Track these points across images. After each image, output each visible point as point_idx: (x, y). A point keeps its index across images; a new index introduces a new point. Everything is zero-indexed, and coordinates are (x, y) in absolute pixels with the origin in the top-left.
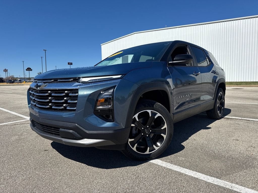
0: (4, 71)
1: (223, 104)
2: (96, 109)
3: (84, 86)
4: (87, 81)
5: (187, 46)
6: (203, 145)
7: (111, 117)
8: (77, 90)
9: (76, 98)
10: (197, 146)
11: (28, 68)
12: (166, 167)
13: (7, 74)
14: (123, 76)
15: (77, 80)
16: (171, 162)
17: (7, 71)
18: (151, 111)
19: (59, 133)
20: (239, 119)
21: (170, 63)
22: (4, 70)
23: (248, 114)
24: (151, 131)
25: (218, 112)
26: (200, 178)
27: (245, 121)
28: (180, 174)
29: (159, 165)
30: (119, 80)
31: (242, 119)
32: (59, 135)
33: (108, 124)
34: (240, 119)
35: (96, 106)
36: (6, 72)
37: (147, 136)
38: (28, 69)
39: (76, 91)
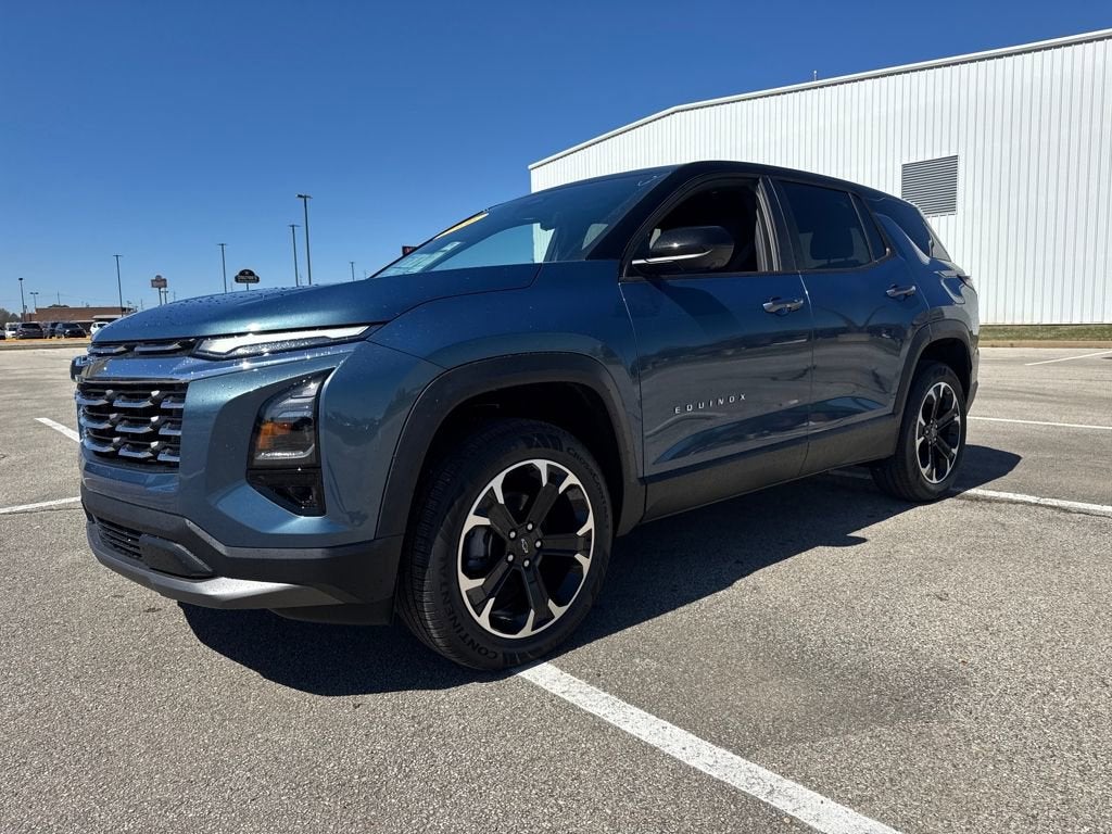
0: (155, 283)
1: (953, 433)
2: (255, 463)
3: (209, 372)
4: (225, 351)
5: (756, 182)
6: (775, 613)
7: (314, 493)
8: (185, 386)
9: (175, 417)
10: (748, 615)
11: (242, 273)
12: (561, 695)
13: (163, 295)
14: (374, 328)
15: (190, 346)
16: (596, 679)
17: (165, 286)
18: (548, 465)
19: (138, 548)
20: (1025, 503)
21: (635, 265)
22: (152, 281)
23: (1087, 482)
24: (538, 544)
25: (924, 471)
26: (666, 751)
27: (1048, 511)
28: (599, 726)
29: (537, 688)
30: (351, 348)
31: (1042, 501)
32: (140, 555)
33: (301, 524)
34: (1030, 504)
35: (252, 449)
36: (162, 289)
37: (527, 563)
38: (243, 277)
39: (178, 390)
